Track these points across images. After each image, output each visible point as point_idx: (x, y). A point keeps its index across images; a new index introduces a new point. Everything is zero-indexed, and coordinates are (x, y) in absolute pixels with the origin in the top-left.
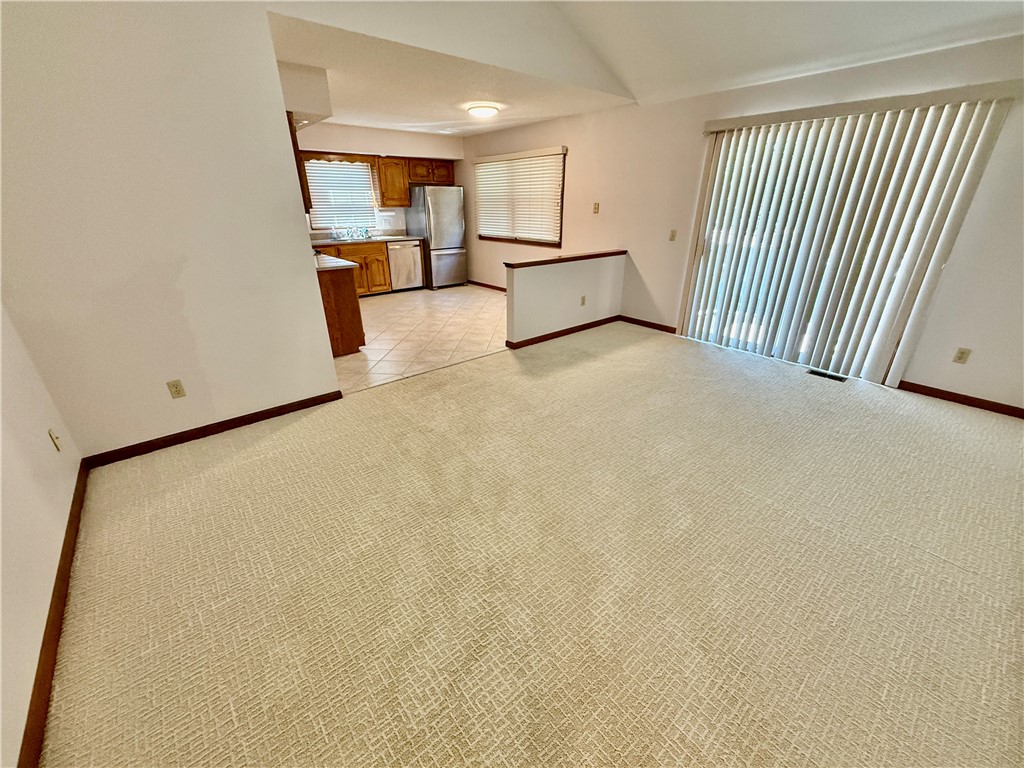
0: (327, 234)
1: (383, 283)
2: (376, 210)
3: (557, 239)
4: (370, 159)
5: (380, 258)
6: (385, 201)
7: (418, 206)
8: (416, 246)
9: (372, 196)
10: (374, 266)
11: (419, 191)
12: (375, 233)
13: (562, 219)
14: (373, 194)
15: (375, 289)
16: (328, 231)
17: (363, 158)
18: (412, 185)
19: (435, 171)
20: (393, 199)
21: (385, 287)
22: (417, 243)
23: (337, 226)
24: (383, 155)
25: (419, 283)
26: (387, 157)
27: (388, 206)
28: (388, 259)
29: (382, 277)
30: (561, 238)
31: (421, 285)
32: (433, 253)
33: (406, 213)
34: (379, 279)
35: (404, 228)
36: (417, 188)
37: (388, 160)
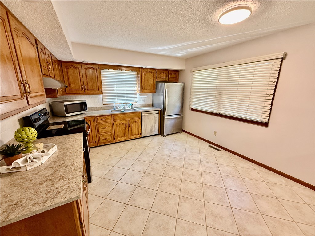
0: (111, 107)
1: (137, 133)
2: (138, 95)
3: (266, 121)
4: (137, 69)
5: (136, 120)
6: (143, 90)
7: (160, 92)
8: (157, 113)
9: (136, 88)
10: (133, 125)
11: (161, 85)
12: (136, 106)
13: (272, 106)
14: (137, 87)
15: (132, 137)
16: (112, 105)
17: (133, 69)
18: (157, 82)
19: (170, 76)
20: (147, 89)
21: (138, 136)
22: (158, 112)
23: (117, 102)
24: (144, 67)
25: (156, 132)
26: (146, 68)
27: (144, 93)
28: (141, 121)
29: (137, 131)
30: (269, 120)
31: (157, 133)
32: (166, 118)
33: (153, 96)
34: (135, 131)
35: (152, 103)
36: (160, 84)
37: (146, 70)
